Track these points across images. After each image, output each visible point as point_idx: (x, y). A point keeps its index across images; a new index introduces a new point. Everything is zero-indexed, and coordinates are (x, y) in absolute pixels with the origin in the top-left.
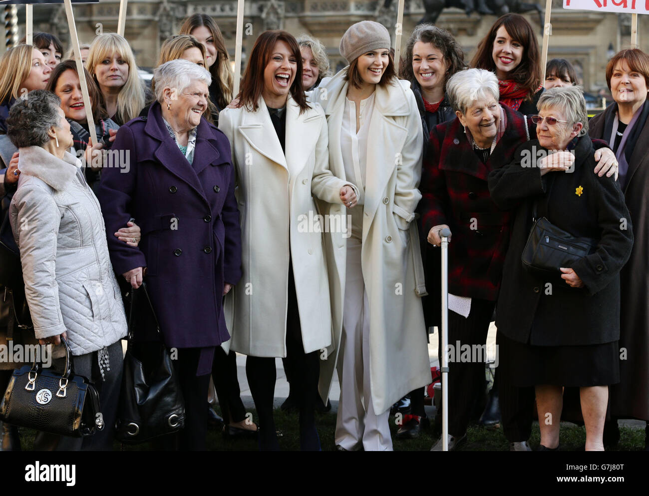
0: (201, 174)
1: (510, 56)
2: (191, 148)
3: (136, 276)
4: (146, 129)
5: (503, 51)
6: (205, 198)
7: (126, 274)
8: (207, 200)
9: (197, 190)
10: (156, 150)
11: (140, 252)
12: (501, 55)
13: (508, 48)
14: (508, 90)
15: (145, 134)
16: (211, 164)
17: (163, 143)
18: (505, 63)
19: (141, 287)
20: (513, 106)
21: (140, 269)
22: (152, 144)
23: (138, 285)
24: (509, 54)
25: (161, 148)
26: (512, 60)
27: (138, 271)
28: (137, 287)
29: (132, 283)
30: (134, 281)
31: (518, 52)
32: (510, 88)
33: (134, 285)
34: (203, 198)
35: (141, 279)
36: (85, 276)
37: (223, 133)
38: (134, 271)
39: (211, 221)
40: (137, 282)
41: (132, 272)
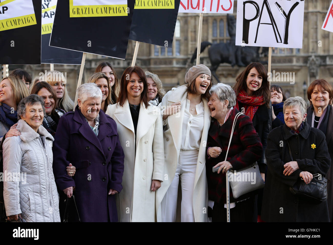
0: (102, 141)
1: (257, 83)
2: (96, 127)
3: (70, 191)
4: (74, 118)
5: (254, 80)
6: (103, 153)
7: (65, 190)
8: (104, 155)
9: (100, 149)
10: (79, 129)
11: (73, 179)
12: (253, 82)
13: (256, 79)
14: (251, 101)
15: (73, 120)
16: (107, 136)
17: (83, 125)
18: (254, 87)
19: (72, 197)
20: (254, 109)
21: (72, 187)
22: (77, 126)
23: (71, 196)
24: (257, 82)
25: (82, 127)
26: (257, 85)
27: (71, 188)
28: (70, 197)
29: (67, 194)
30: (68, 194)
31: (260, 81)
32: (252, 100)
33: (69, 196)
34: (102, 153)
35: (72, 192)
36: (31, 189)
37: (113, 120)
38: (68, 188)
39: (106, 164)
40: (70, 194)
41: (68, 189)
